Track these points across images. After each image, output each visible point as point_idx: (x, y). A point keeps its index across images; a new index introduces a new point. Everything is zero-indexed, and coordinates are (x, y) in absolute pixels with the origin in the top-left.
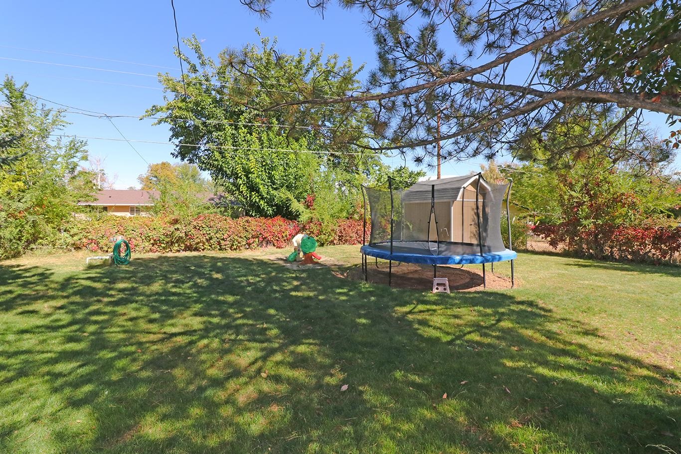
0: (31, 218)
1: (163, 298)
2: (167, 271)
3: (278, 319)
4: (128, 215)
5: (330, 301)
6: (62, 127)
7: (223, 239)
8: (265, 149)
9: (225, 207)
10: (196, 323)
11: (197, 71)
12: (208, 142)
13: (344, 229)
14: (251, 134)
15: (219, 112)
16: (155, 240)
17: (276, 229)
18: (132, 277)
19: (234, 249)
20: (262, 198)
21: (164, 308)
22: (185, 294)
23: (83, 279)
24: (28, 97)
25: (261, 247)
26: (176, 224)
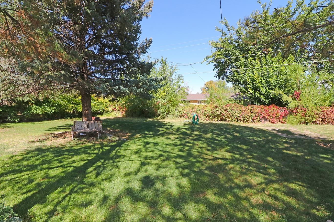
0: (168, 105)
1: (212, 141)
2: (213, 129)
3: (274, 164)
4: (197, 104)
5: (315, 161)
6: (176, 72)
7: (239, 116)
8: (264, 67)
9: (240, 100)
10: (228, 155)
11: (226, 34)
12: (231, 68)
13: (327, 114)
14: (255, 60)
15: (237, 52)
16: (207, 115)
17: (271, 112)
18: (199, 130)
19: (245, 122)
20: (262, 94)
21: (213, 145)
22: (221, 141)
23: (183, 129)
24: (167, 63)
25: (261, 121)
26: (216, 108)
